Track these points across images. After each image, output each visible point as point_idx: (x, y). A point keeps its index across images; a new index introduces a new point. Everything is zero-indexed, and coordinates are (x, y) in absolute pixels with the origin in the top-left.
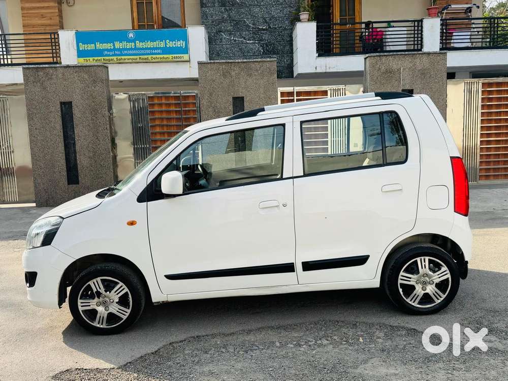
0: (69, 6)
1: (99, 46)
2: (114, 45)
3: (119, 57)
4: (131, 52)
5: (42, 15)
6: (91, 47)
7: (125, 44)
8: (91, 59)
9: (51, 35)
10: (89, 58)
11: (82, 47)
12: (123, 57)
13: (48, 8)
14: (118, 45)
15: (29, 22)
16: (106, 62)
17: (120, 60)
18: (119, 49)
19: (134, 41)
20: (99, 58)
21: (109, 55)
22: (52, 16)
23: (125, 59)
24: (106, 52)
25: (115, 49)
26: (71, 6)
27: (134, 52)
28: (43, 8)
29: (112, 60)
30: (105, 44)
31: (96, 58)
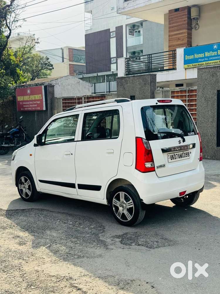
0: (195, 30)
1: (196, 56)
2: (205, 55)
3: (207, 62)
4: (214, 58)
5: (179, 38)
6: (191, 57)
7: (211, 53)
8: (191, 65)
9: (173, 52)
10: (190, 65)
11: (188, 58)
12: (209, 62)
13: (182, 33)
14: (207, 54)
15: (172, 44)
16: (199, 66)
17: (207, 64)
18: (208, 57)
19: (216, 50)
20: (196, 64)
21: (201, 62)
22: (184, 38)
23: (210, 63)
24: (200, 60)
25: (205, 57)
26: (197, 30)
27: (216, 58)
28: (179, 34)
29: (203, 64)
30: (199, 55)
31: (194, 64)
